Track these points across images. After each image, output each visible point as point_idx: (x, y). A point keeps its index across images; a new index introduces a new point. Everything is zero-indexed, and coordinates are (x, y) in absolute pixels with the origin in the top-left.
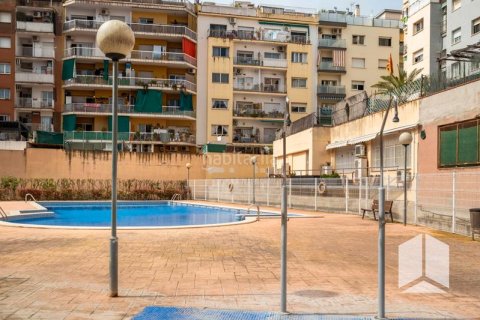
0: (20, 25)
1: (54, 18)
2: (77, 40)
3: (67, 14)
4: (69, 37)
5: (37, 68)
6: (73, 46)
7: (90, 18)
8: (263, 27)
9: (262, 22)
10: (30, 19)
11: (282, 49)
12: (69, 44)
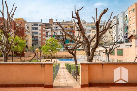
0: (46, 30)
1: (51, 28)
2: (55, 32)
3: (53, 27)
4: (53, 31)
5: (48, 36)
6: (54, 32)
7: (57, 28)
8: (87, 27)
9: (86, 26)
10: (47, 29)
11: (90, 31)
12: (53, 32)
